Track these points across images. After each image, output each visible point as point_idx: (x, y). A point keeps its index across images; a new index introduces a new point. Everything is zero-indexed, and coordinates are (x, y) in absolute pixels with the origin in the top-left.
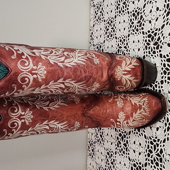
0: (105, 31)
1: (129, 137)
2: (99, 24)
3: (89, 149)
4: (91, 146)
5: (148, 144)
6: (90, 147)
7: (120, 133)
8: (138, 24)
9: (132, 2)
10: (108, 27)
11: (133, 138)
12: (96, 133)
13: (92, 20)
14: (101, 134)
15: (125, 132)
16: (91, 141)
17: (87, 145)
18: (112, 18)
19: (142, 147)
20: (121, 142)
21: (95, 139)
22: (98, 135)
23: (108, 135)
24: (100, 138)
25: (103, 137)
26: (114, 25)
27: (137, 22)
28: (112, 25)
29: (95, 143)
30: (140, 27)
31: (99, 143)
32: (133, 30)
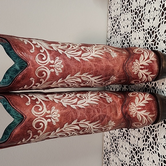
0: (121, 44)
1: (143, 153)
2: (115, 37)
3: (105, 158)
4: (106, 155)
5: (161, 162)
7: (134, 148)
8: (152, 43)
9: (147, 20)
10: (124, 41)
11: (146, 154)
12: (111, 143)
13: (110, 32)
14: (116, 145)
15: (139, 148)
16: (106, 150)
17: (103, 153)
18: (128, 33)
19: (155, 164)
20: (135, 156)
21: (110, 148)
22: (113, 145)
23: (122, 147)
24: (115, 148)
25: (118, 148)
26: (130, 41)
27: (152, 40)
28: (128, 40)
29: (110, 153)
30: (154, 46)
31: (114, 153)
32: (147, 48)
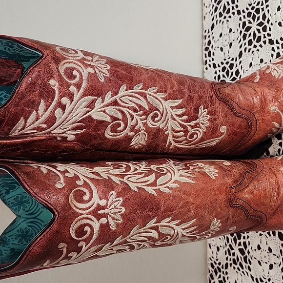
6: (214, 277)
12: (228, 247)
14: (242, 247)
21: (227, 258)
25: (246, 254)
31: (238, 266)
